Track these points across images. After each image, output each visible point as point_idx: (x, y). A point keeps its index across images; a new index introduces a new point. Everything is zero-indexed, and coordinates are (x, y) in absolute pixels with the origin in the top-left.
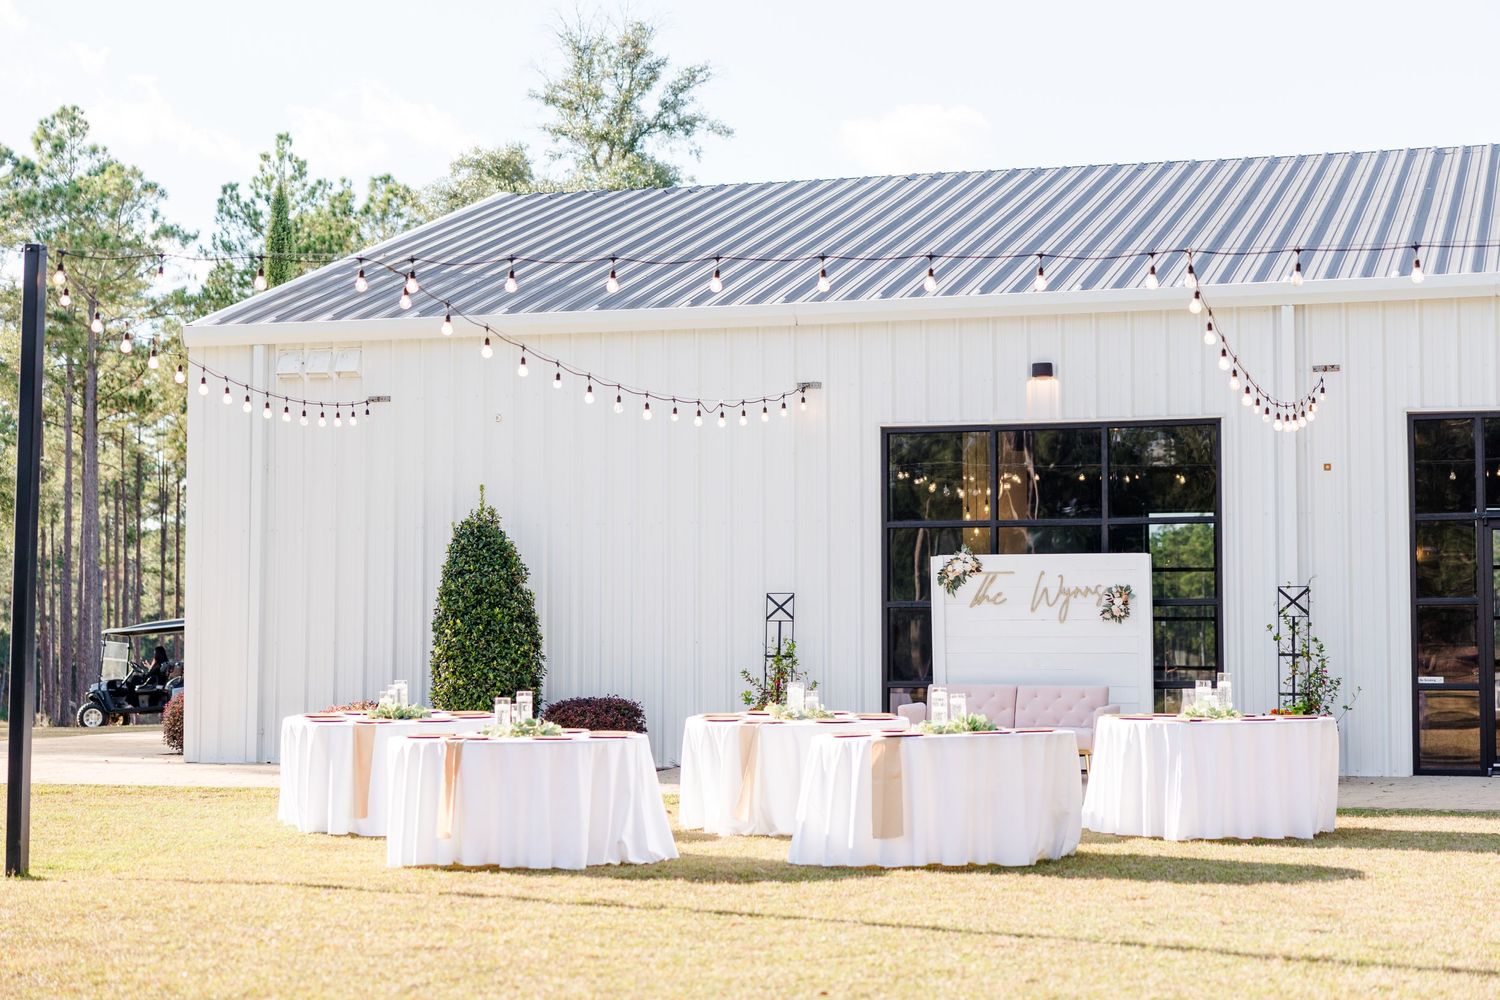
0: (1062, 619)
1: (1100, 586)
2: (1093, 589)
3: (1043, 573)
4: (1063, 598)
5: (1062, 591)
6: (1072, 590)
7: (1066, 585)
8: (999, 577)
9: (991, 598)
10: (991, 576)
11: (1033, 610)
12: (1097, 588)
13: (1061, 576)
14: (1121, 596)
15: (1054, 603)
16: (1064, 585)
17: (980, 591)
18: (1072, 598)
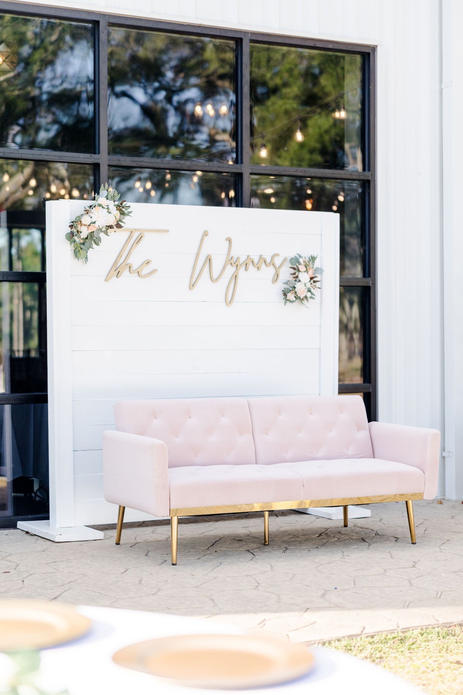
0: (229, 302)
1: (277, 255)
2: (268, 260)
3: (206, 234)
4: (230, 270)
5: (231, 261)
6: (243, 259)
7: (235, 253)
8: (147, 237)
9: (134, 267)
10: (136, 235)
11: (192, 286)
12: (273, 257)
13: (229, 240)
14: (307, 271)
15: (217, 279)
16: (233, 253)
17: (120, 256)
18: (242, 270)
